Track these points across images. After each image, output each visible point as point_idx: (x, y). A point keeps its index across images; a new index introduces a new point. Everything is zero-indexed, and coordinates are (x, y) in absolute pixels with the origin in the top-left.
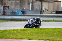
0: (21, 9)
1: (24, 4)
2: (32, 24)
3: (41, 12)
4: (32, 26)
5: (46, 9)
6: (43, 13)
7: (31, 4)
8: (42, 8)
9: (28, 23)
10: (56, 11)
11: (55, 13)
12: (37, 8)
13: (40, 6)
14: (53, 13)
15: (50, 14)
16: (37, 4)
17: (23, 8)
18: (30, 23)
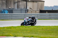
0: (7, 8)
1: (10, 4)
2: (28, 22)
3: (26, 11)
4: (28, 24)
5: (30, 8)
6: (28, 12)
7: (16, 4)
8: (27, 7)
9: (24, 21)
10: (40, 10)
11: (39, 12)
12: (22, 7)
13: (25, 5)
14: (37, 12)
15: (34, 13)
16: (22, 4)
17: (9, 7)
18: (26, 21)
